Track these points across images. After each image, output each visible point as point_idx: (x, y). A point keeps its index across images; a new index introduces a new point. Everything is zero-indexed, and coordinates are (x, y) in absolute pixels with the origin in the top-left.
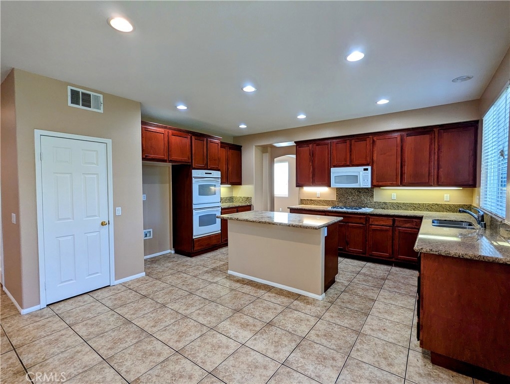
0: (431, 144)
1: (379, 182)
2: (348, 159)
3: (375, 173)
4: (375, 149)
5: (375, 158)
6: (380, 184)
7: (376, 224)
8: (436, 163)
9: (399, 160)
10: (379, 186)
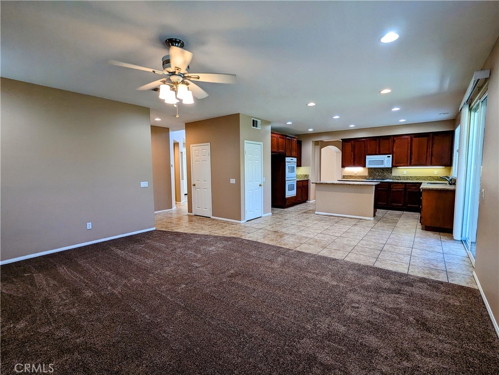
0: (428, 143)
1: (396, 164)
2: (378, 150)
3: (394, 159)
4: (395, 145)
5: (394, 150)
6: (397, 165)
7: (394, 189)
8: (430, 153)
9: (409, 151)
10: (396, 166)
